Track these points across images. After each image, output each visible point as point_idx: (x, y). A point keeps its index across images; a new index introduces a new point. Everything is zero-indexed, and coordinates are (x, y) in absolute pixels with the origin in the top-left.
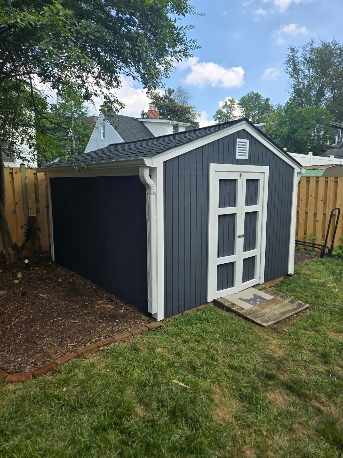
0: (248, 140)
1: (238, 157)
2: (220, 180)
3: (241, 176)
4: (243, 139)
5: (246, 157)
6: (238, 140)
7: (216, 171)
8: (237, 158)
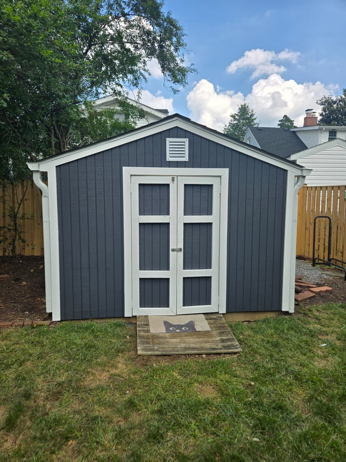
0: (187, 139)
1: (169, 159)
2: (140, 185)
3: (173, 180)
4: (177, 138)
5: (186, 159)
6: (168, 140)
7: (131, 175)
8: (167, 160)
